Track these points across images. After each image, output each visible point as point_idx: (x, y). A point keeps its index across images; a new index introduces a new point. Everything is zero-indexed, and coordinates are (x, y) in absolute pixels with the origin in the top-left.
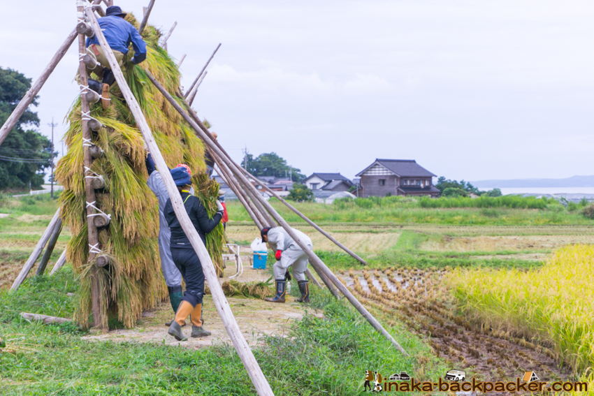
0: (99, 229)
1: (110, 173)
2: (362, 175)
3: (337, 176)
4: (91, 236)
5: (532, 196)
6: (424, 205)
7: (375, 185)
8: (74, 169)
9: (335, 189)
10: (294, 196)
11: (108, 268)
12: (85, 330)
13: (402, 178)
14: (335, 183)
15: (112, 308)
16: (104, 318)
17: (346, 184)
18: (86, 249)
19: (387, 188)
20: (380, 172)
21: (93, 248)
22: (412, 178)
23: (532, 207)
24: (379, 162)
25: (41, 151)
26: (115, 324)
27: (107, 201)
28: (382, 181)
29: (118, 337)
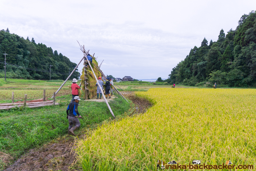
0: (87, 85)
1: (88, 78)
2: (123, 78)
3: (120, 78)
4: (85, 86)
6: (131, 83)
7: (125, 80)
8: (83, 77)
9: (120, 80)
11: (88, 91)
12: (84, 99)
13: (129, 79)
14: (119, 79)
15: (88, 96)
16: (87, 98)
17: (121, 80)
18: (85, 88)
19: (126, 80)
20: (125, 78)
21: (86, 88)
22: (130, 79)
23: (146, 83)
24: (125, 77)
25: (78, 74)
26: (89, 99)
27: (88, 81)
28: (126, 79)
29: (89, 100)
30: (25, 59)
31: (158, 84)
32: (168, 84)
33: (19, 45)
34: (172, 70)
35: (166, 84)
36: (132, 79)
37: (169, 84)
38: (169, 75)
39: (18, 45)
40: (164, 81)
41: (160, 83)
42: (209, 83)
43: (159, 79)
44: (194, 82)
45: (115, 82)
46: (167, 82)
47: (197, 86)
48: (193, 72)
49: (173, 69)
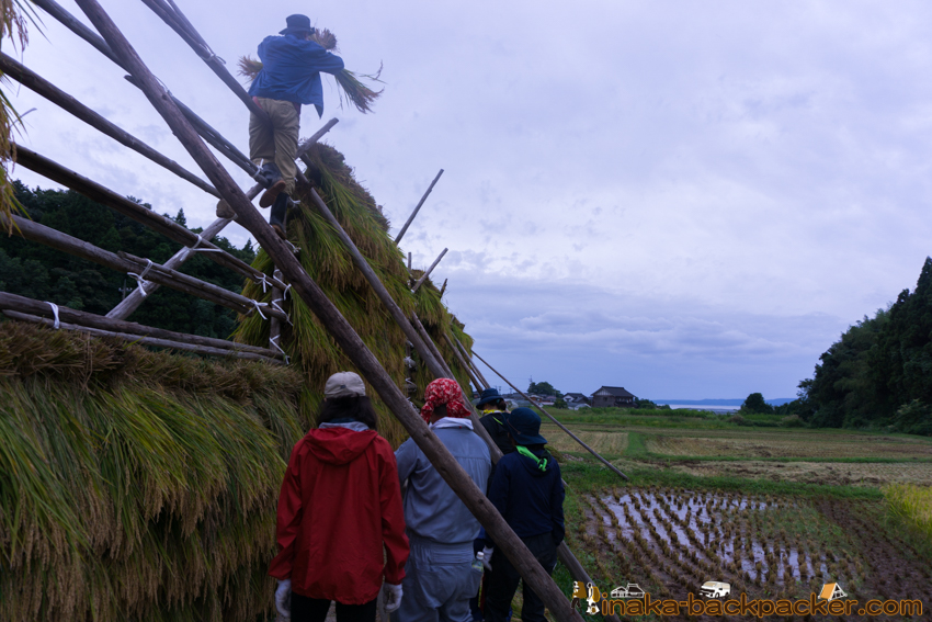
2: (594, 394)
3: (581, 395)
5: (696, 410)
6: (632, 413)
7: (601, 400)
9: (580, 402)
10: (556, 405)
13: (617, 397)
14: (579, 399)
17: (585, 399)
19: (608, 402)
20: (604, 393)
22: (622, 398)
23: (698, 416)
24: (604, 388)
28: (605, 398)
30: (223, 316)
31: (756, 424)
32: (802, 426)
33: (210, 264)
34: (821, 363)
35: (791, 425)
36: (631, 396)
37: (809, 424)
38: (804, 384)
39: (204, 265)
40: (781, 411)
41: (764, 418)
43: (755, 402)
45: (561, 411)
46: (793, 417)
49: (824, 355)
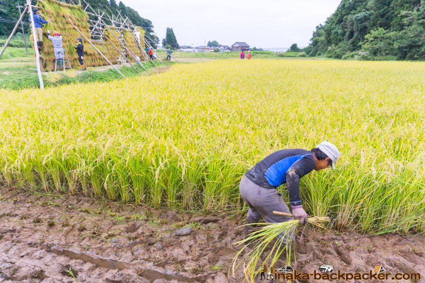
2: (232, 46)
3: (227, 46)
7: (235, 48)
9: (226, 49)
10: (215, 51)
13: (242, 47)
14: (226, 48)
16: (44, 69)
17: (229, 48)
19: (238, 49)
20: (237, 45)
22: (244, 47)
24: (236, 43)
25: (156, 39)
31: (288, 56)
32: (305, 56)
34: (315, 30)
35: (303, 56)
36: (249, 47)
37: (308, 56)
38: (310, 40)
40: (302, 51)
41: (293, 54)
42: (363, 53)
43: (294, 48)
44: (342, 50)
45: (217, 53)
46: (303, 53)
47: (345, 58)
48: (347, 33)
49: (317, 27)
